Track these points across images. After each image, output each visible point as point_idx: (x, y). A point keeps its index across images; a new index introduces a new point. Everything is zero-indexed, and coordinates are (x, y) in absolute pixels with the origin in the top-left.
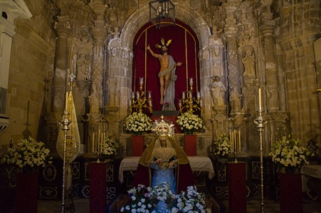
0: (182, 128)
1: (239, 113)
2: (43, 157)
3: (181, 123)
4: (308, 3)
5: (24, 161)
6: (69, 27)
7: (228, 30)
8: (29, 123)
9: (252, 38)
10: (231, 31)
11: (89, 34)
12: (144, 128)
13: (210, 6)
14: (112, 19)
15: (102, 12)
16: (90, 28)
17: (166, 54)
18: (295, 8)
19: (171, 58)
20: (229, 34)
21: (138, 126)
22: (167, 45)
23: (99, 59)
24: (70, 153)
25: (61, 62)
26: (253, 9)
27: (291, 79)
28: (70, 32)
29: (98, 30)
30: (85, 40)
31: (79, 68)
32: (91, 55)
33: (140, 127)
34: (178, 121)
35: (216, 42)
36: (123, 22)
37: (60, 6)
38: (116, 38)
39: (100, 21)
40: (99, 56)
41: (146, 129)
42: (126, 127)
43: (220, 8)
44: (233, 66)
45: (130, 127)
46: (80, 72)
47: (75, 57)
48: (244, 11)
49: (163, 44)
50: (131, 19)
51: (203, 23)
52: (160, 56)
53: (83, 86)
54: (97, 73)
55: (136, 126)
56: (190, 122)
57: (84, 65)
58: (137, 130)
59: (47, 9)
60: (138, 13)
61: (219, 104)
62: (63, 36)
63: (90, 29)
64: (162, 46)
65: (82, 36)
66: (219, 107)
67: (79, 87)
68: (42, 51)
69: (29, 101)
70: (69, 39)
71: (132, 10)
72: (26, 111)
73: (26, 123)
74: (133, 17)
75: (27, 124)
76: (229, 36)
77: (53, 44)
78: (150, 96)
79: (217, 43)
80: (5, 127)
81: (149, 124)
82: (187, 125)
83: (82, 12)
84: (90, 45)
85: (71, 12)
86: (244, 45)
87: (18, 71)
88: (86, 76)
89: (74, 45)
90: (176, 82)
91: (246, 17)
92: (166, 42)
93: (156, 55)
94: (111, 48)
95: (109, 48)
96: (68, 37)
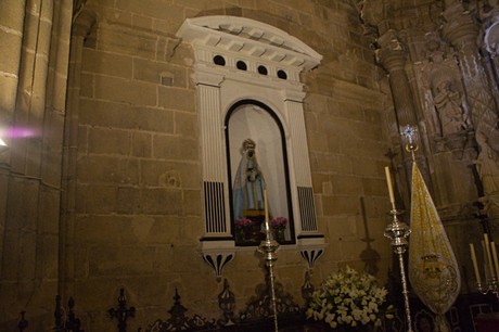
2: (373, 305)
5: (337, 315)
6: (399, 48)
8: (371, 237)
11: (443, 44)
16: (440, 31)
23: (476, 79)
24: (439, 291)
25: (405, 113)
28: (405, 55)
29: (455, 24)
30: (438, 58)
31: (443, 113)
37: (374, 20)
40: (474, 74)
46: (445, 120)
47: (428, 94)
53: (459, 144)
54: (478, 108)
57: (449, 104)
59: (359, 37)
62: (394, 68)
67: (452, 148)
68: (368, 107)
69: (362, 199)
70: (408, 68)
72: (361, 216)
73: (364, 237)
75: (368, 239)
77: (386, 88)
80: (320, 252)
83: (416, 11)
85: (397, 21)
87: (327, 153)
88: (461, 123)
89: (419, 76)
94: (493, 46)
95: (488, 49)
96: (404, 65)
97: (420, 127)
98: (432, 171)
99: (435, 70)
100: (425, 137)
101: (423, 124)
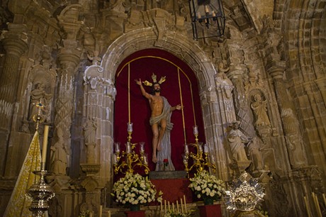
0: (199, 196)
1: (263, 171)
3: (198, 189)
4: (317, 47)
7: (234, 70)
9: (261, 80)
10: (238, 70)
11: (52, 58)
12: (146, 199)
13: (210, 42)
14: (87, 42)
15: (75, 29)
17: (158, 94)
18: (303, 51)
19: (166, 100)
20: (236, 75)
21: (138, 195)
22: (161, 82)
23: (68, 92)
26: (257, 49)
27: (310, 127)
28: (26, 49)
29: (69, 51)
30: (46, 65)
32: (53, 86)
33: (140, 197)
34: (191, 185)
35: (224, 82)
36: (102, 47)
38: (95, 65)
39: (71, 41)
40: (68, 88)
41: (150, 200)
42: (116, 198)
43: (221, 45)
44: (244, 112)
45: (124, 197)
47: (30, 86)
48: (246, 51)
49: (155, 81)
50: (115, 44)
51: (206, 60)
52: (151, 96)
54: (63, 112)
55: (133, 195)
56: (210, 185)
58: (136, 202)
60: (125, 39)
61: (242, 160)
63: (54, 51)
64: (154, 84)
65: (42, 58)
66: (243, 163)
70: (23, 59)
71: (115, 35)
74: (118, 42)
76: (235, 77)
78: (142, 150)
79: (226, 83)
81: (152, 191)
82: (208, 190)
84: (53, 73)
86: (251, 89)
90: (171, 131)
91: (250, 58)
92: (158, 79)
93: (147, 95)
94: (89, 78)
95: (85, 78)
96: (21, 55)
97: (14, 106)
98: (10, 146)
99: (41, 72)
100: (16, 115)
101: (17, 105)
